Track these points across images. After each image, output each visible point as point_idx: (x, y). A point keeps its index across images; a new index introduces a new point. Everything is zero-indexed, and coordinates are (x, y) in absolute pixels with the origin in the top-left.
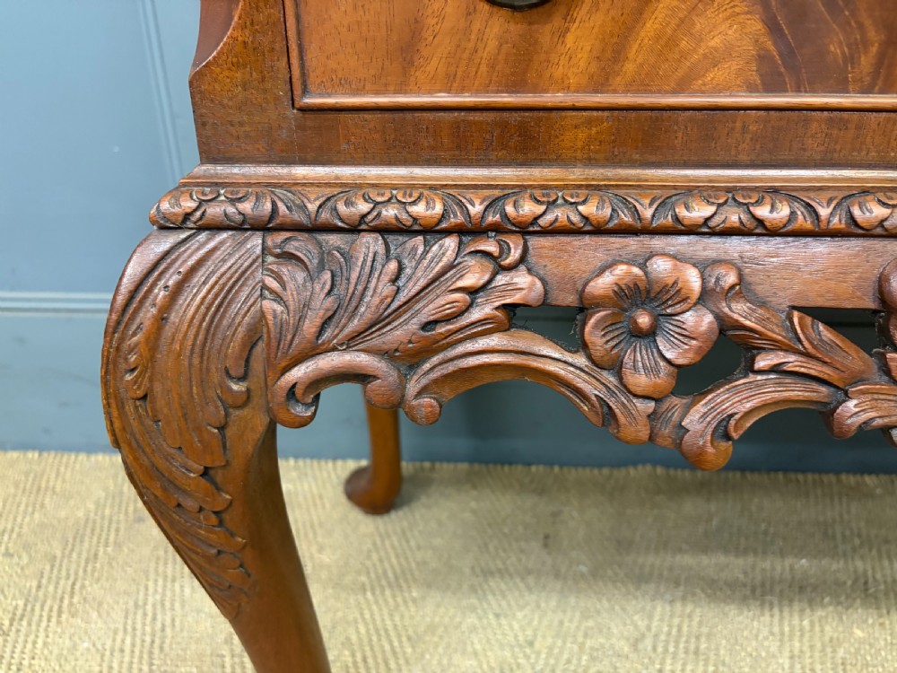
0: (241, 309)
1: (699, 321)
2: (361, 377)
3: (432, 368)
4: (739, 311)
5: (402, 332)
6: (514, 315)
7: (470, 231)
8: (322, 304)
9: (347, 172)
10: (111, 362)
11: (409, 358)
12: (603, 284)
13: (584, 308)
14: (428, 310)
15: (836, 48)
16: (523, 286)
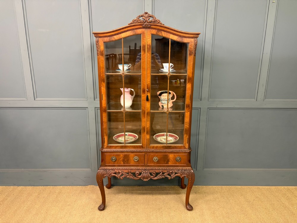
0: (102, 173)
1: (121, 173)
2: (107, 176)
3: (110, 175)
4: (123, 173)
5: (109, 174)
6: (114, 173)
7: (112, 170)
8: (106, 173)
9: (107, 167)
10: (97, 175)
11: (109, 175)
12: (117, 172)
13: (117, 173)
14: (110, 173)
15: (126, 163)
16: (114, 172)
